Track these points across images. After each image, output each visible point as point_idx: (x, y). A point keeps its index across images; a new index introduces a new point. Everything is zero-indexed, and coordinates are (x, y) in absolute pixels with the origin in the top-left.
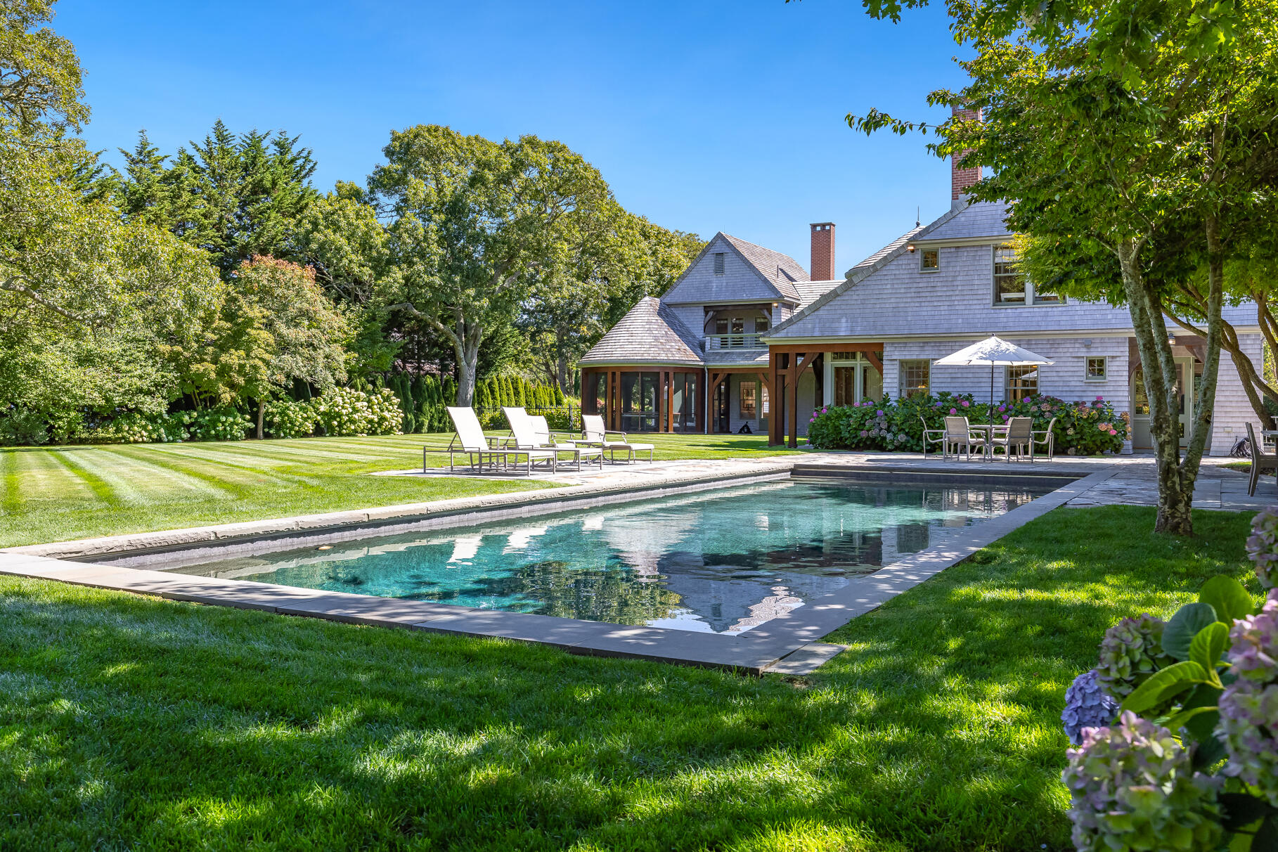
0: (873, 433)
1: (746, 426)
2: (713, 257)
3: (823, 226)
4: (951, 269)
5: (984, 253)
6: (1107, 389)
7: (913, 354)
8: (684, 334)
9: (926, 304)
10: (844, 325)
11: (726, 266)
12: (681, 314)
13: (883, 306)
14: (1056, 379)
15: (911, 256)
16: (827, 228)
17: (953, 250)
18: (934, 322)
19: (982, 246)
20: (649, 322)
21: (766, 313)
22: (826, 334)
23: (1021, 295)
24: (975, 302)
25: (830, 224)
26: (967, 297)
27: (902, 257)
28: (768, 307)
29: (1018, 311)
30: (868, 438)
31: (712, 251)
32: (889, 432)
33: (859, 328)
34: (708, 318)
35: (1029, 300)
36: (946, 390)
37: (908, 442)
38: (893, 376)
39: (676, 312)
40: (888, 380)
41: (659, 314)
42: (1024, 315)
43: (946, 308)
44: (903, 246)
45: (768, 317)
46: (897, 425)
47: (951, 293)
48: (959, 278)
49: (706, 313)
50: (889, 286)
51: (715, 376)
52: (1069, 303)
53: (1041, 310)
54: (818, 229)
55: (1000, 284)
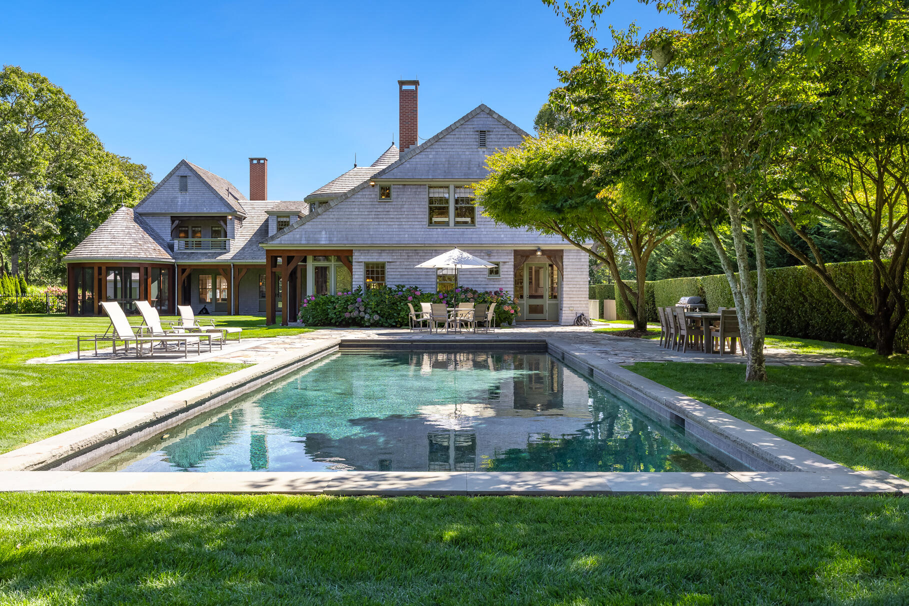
0: (355, 314)
1: (205, 308)
3: (259, 160)
4: (399, 200)
5: (422, 190)
6: (501, 283)
7: (374, 258)
8: (157, 238)
9: (383, 223)
10: (324, 236)
11: (189, 186)
12: (150, 221)
13: (352, 223)
14: (469, 276)
15: (372, 189)
16: (262, 161)
17: (401, 187)
18: (389, 236)
19: (421, 185)
20: (127, 228)
21: (222, 223)
22: (311, 242)
23: (446, 219)
24: (417, 223)
25: (264, 159)
26: (411, 220)
27: (366, 190)
28: (224, 219)
29: (445, 230)
30: (350, 318)
31: (177, 174)
32: (366, 313)
33: (335, 239)
34: (174, 225)
35: (452, 223)
36: (402, 284)
37: (380, 320)
38: (359, 273)
39: (147, 220)
40: (356, 276)
41: (135, 221)
42: (449, 233)
43: (397, 226)
44: (365, 182)
45: (224, 226)
46: (371, 308)
47: (400, 216)
48: (405, 206)
49: (173, 222)
50: (356, 210)
51: (184, 271)
52: (477, 226)
53: (459, 230)
54: (255, 162)
55: (432, 211)
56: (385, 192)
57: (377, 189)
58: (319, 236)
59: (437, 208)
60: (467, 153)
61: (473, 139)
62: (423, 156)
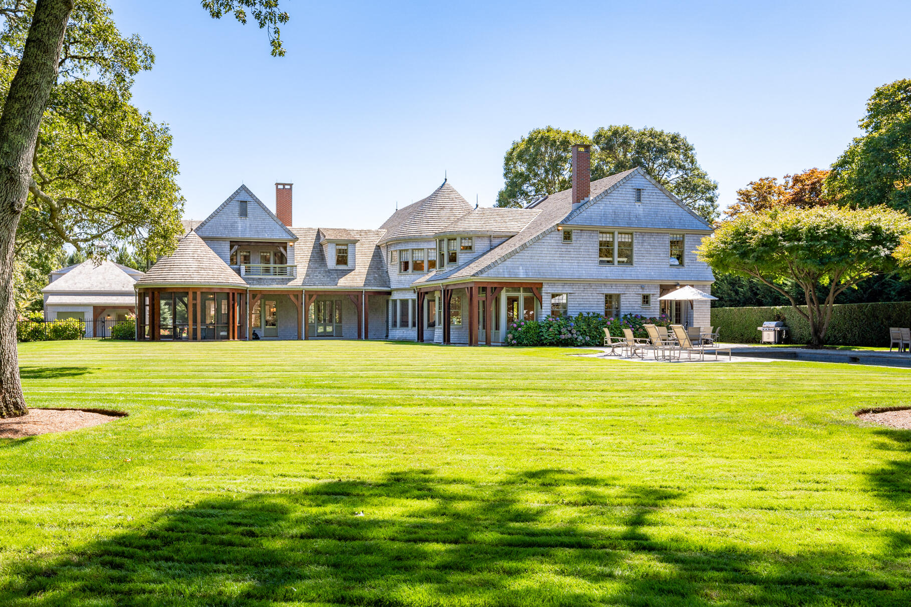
2: (238, 204)
3: (284, 185)
4: (578, 242)
5: (594, 235)
6: (651, 310)
7: (559, 290)
9: (566, 261)
11: (249, 212)
14: (628, 305)
15: (557, 233)
16: (288, 187)
17: (579, 231)
18: (571, 272)
19: (593, 231)
21: (282, 250)
22: (512, 276)
23: (612, 259)
24: (590, 262)
25: (291, 185)
28: (284, 245)
29: (611, 268)
31: (237, 198)
33: (531, 273)
34: (233, 250)
35: (616, 263)
38: (547, 302)
40: (545, 305)
42: (614, 270)
43: (576, 264)
44: (553, 226)
45: (284, 252)
47: (578, 256)
48: (581, 248)
49: (231, 247)
50: (545, 250)
51: (254, 296)
52: (634, 265)
53: (622, 268)
54: (281, 187)
55: (602, 253)
56: (567, 236)
57: (562, 233)
58: (517, 271)
59: (605, 250)
60: (628, 206)
61: (631, 196)
62: (595, 207)
